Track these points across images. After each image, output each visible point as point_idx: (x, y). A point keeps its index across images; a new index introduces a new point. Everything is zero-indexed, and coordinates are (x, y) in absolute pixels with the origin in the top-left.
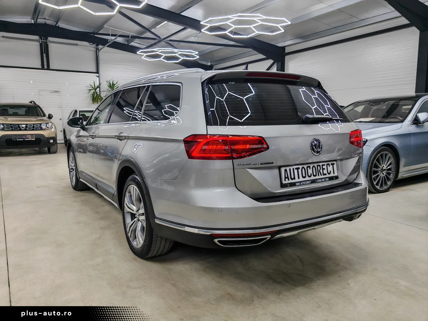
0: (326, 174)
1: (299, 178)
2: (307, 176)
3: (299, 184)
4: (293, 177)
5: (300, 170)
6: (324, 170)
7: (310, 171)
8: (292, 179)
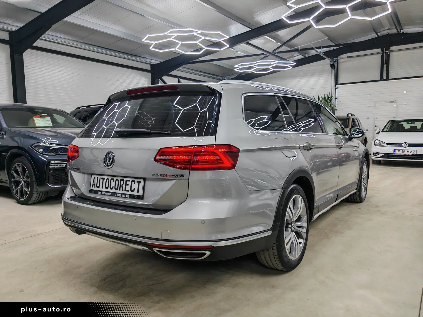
0: (128, 191)
1: (102, 188)
2: (109, 187)
3: (101, 192)
4: (98, 186)
5: (105, 181)
6: (127, 186)
7: (113, 184)
8: (97, 187)
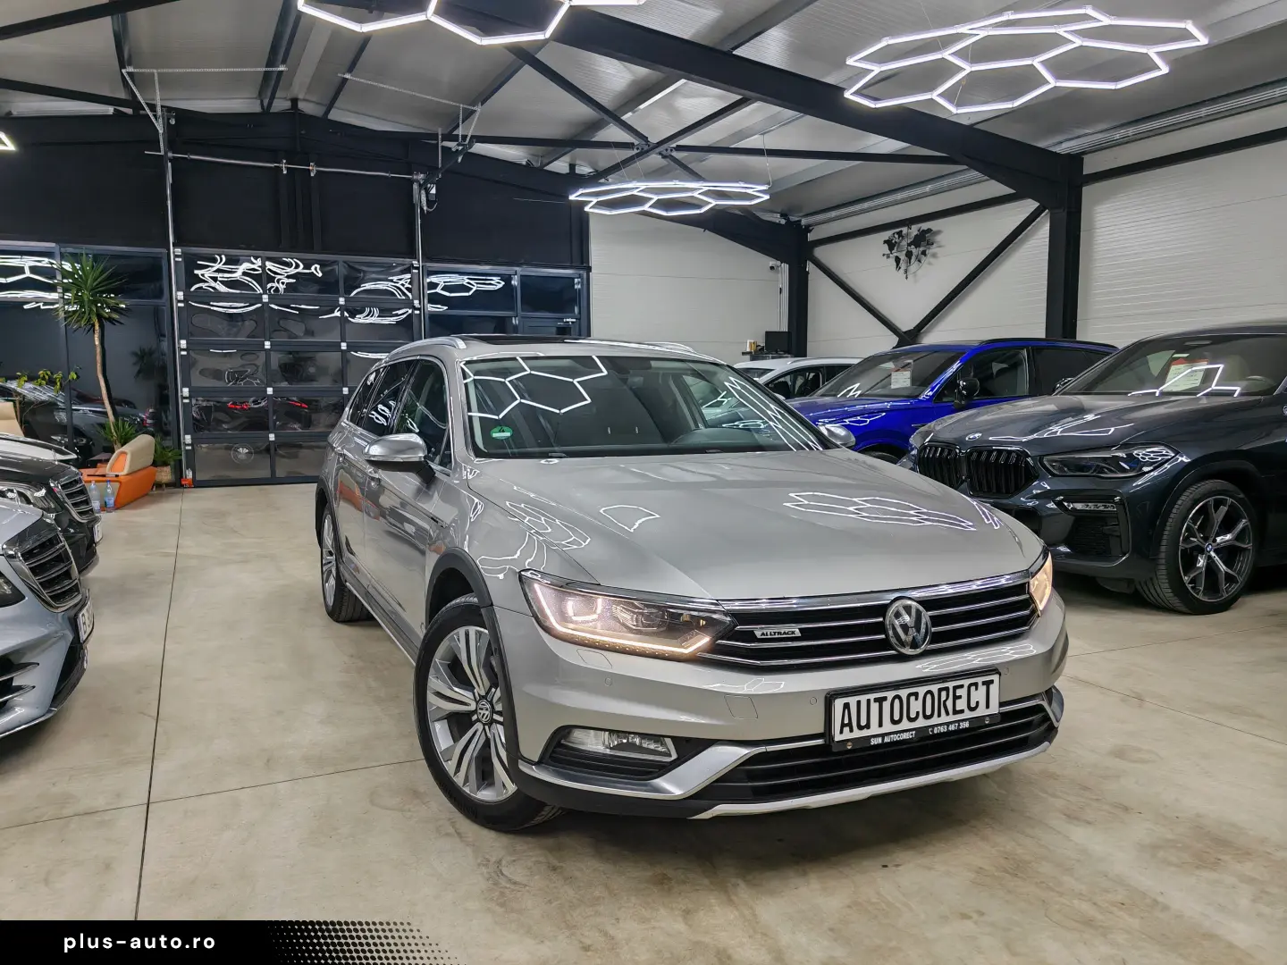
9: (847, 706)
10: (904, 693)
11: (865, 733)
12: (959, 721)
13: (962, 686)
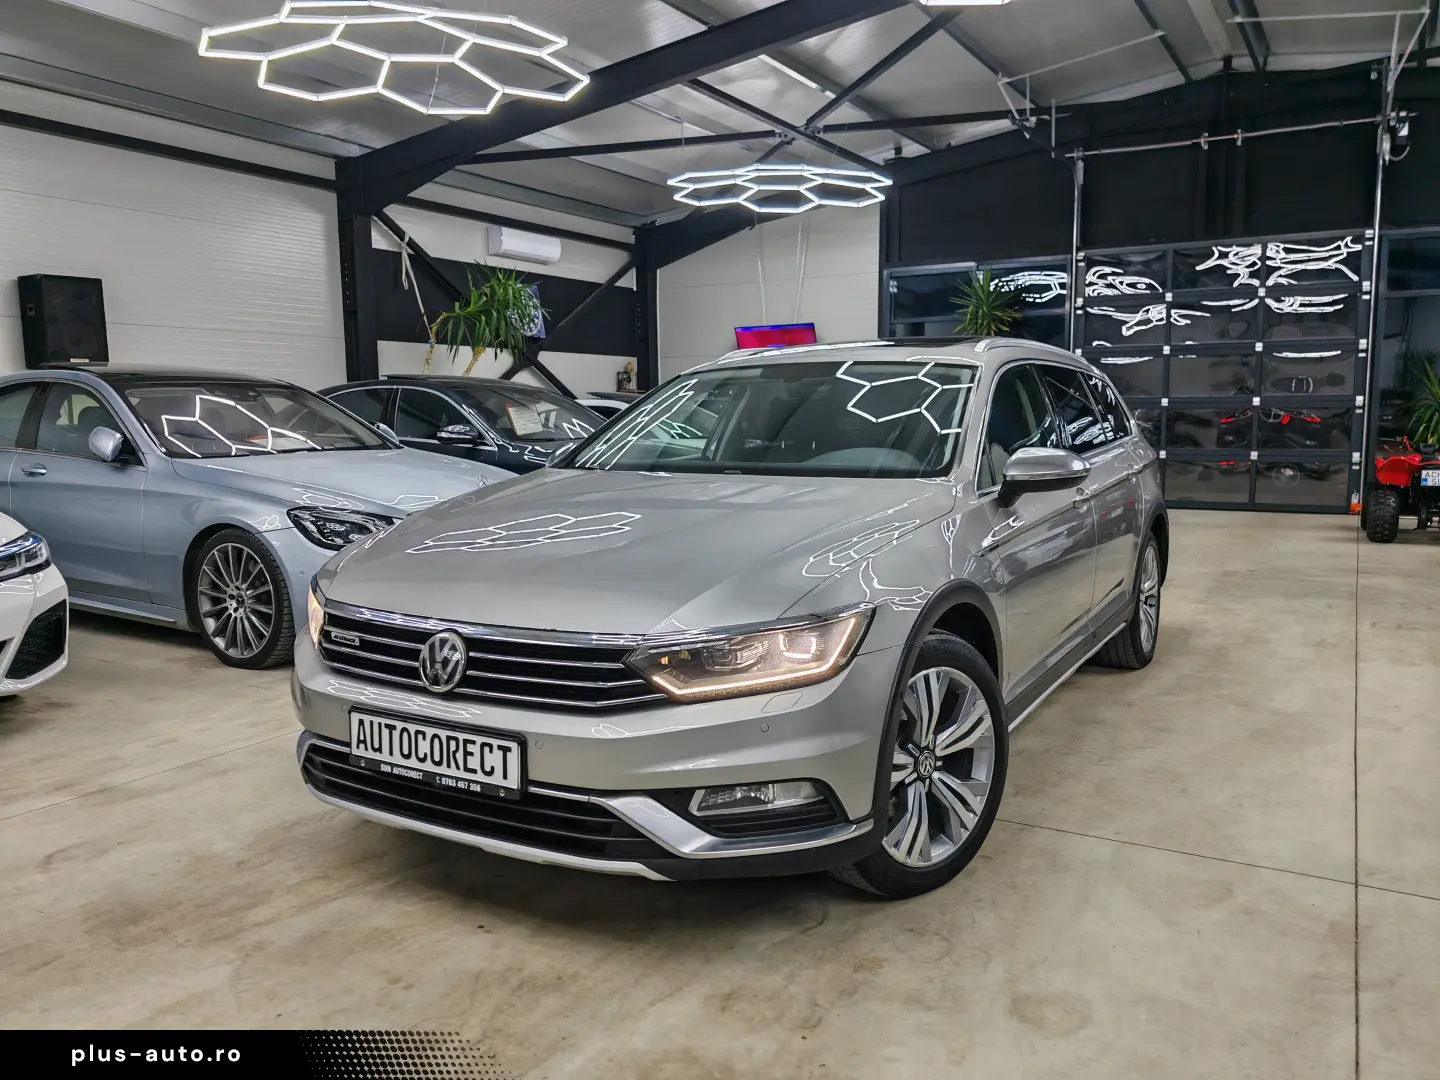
9: (361, 722)
10: (412, 728)
11: (377, 756)
12: (470, 781)
13: (474, 742)
